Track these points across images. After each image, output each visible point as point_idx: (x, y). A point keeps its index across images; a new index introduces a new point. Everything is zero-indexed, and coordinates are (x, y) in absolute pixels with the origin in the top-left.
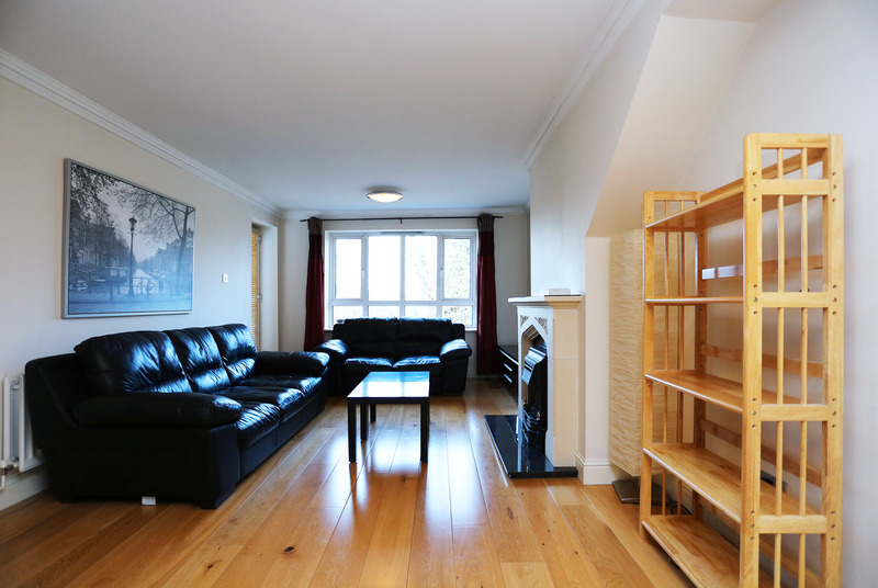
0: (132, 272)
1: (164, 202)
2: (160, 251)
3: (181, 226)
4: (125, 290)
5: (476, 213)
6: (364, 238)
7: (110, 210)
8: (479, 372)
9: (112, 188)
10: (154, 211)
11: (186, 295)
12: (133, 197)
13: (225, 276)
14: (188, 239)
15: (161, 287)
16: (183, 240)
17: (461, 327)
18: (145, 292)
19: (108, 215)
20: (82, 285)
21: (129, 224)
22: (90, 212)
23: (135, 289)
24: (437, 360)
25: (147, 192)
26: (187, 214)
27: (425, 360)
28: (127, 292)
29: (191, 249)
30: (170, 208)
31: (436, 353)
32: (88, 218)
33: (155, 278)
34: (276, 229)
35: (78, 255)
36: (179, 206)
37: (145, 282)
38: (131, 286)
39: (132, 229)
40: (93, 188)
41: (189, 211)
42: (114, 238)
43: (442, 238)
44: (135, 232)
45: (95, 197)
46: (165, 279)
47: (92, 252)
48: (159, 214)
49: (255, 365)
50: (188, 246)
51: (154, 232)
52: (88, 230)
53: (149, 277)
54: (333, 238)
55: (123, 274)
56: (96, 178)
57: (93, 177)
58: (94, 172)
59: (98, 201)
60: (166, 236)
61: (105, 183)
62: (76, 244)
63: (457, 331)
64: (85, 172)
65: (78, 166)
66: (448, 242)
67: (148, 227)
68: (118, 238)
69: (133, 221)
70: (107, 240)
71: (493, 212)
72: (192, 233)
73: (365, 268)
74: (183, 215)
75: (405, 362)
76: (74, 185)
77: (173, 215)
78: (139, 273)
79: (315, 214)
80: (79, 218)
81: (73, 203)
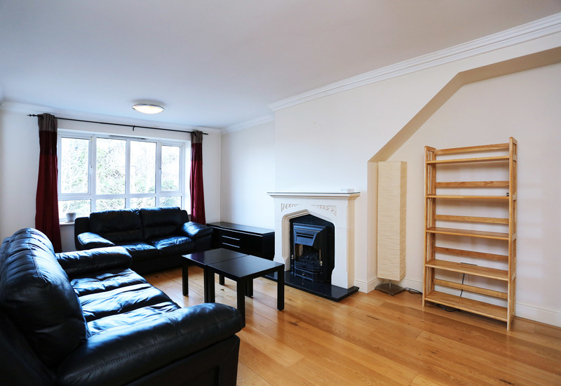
5: (190, 129)
6: (91, 139)
17: (185, 212)
27: (178, 240)
43: (159, 145)
66: (165, 148)
73: (93, 165)
75: (165, 244)
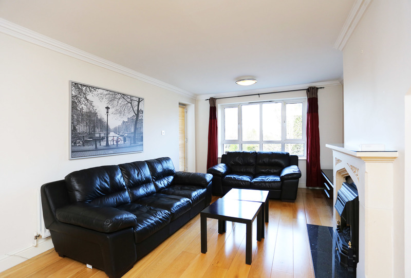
0: (108, 134)
1: (125, 97)
2: (124, 122)
3: (136, 109)
4: (104, 143)
5: (306, 86)
6: (239, 107)
7: (94, 104)
8: (308, 185)
9: (95, 93)
10: (120, 102)
11: (140, 143)
12: (107, 96)
13: (163, 131)
14: (140, 115)
15: (125, 140)
16: (137, 115)
17: (296, 157)
18: (115, 143)
19: (93, 107)
20: (79, 143)
21: (106, 110)
22: (83, 106)
23: (109, 142)
24: (278, 179)
25: (115, 93)
26: (139, 102)
27: (271, 178)
28: (105, 144)
29: (142, 119)
30: (129, 100)
31: (278, 174)
32: (82, 109)
33: (121, 136)
34: (194, 105)
35: (77, 128)
36: (134, 98)
37: (115, 138)
38: (107, 141)
39: (107, 112)
40: (84, 94)
41: (139, 101)
42: (97, 118)
43: (285, 103)
44: (109, 114)
45: (86, 98)
46: (127, 136)
47: (84, 126)
48: (122, 103)
49: (173, 180)
50: (140, 118)
51: (120, 112)
52: (82, 115)
53: (118, 136)
54: (223, 108)
55: (102, 135)
56: (86, 89)
57: (84, 88)
58: (84, 86)
59: (87, 100)
60: (128, 114)
61: (91, 91)
62: (75, 123)
63: (293, 160)
64: (80, 86)
65: (75, 84)
66: (288, 106)
67: (117, 110)
68: (99, 117)
69: (108, 108)
70: (93, 119)
71: (317, 85)
72: (142, 111)
73: (240, 122)
74: (137, 103)
75: (259, 179)
76: (74, 93)
77: (131, 103)
78: (112, 134)
79: (212, 96)
80: (77, 109)
81: (73, 102)
